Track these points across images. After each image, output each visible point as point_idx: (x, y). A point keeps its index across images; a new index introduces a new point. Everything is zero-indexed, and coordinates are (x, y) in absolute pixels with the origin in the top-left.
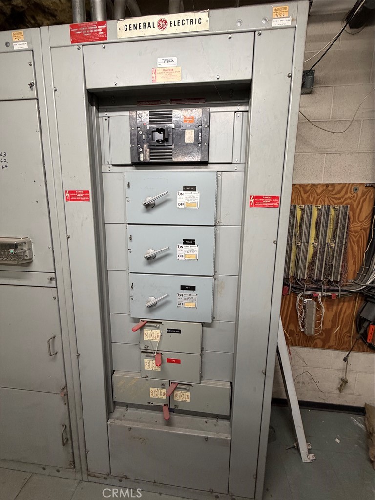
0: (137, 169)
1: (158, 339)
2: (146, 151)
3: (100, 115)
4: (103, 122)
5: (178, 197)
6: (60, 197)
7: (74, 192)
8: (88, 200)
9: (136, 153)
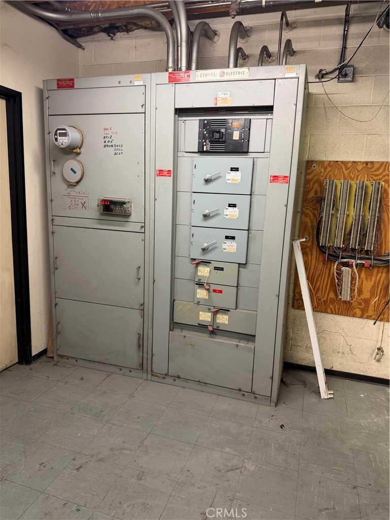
0: (201, 155)
1: (207, 275)
2: (208, 144)
3: (180, 119)
4: (181, 124)
5: (227, 175)
6: (153, 174)
7: (162, 171)
8: (170, 176)
9: (201, 146)
